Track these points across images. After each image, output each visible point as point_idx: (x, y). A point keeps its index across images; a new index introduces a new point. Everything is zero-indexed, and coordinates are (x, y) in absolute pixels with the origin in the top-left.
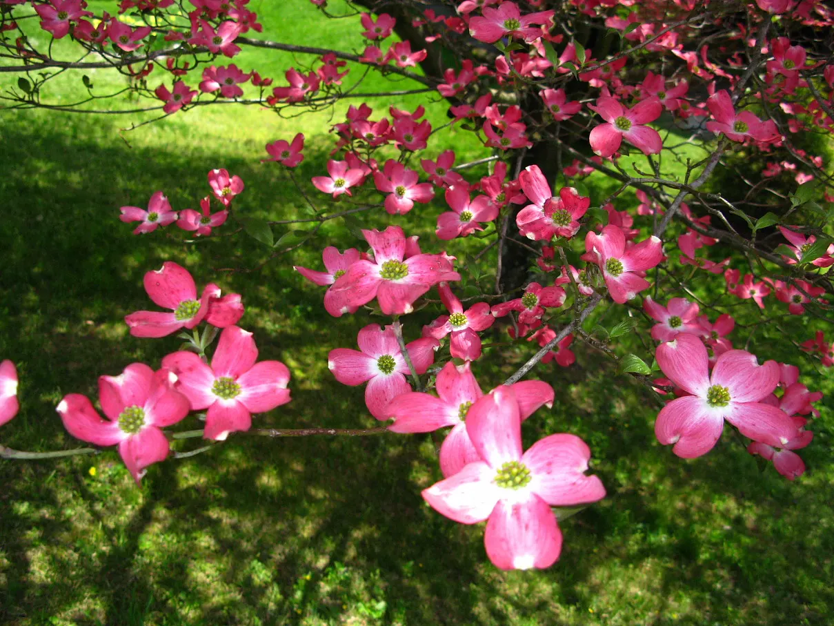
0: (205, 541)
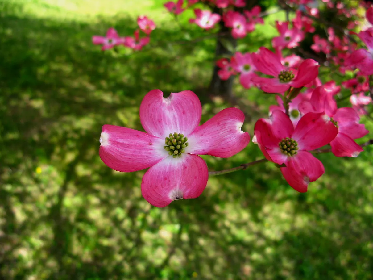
0: (94, 200)
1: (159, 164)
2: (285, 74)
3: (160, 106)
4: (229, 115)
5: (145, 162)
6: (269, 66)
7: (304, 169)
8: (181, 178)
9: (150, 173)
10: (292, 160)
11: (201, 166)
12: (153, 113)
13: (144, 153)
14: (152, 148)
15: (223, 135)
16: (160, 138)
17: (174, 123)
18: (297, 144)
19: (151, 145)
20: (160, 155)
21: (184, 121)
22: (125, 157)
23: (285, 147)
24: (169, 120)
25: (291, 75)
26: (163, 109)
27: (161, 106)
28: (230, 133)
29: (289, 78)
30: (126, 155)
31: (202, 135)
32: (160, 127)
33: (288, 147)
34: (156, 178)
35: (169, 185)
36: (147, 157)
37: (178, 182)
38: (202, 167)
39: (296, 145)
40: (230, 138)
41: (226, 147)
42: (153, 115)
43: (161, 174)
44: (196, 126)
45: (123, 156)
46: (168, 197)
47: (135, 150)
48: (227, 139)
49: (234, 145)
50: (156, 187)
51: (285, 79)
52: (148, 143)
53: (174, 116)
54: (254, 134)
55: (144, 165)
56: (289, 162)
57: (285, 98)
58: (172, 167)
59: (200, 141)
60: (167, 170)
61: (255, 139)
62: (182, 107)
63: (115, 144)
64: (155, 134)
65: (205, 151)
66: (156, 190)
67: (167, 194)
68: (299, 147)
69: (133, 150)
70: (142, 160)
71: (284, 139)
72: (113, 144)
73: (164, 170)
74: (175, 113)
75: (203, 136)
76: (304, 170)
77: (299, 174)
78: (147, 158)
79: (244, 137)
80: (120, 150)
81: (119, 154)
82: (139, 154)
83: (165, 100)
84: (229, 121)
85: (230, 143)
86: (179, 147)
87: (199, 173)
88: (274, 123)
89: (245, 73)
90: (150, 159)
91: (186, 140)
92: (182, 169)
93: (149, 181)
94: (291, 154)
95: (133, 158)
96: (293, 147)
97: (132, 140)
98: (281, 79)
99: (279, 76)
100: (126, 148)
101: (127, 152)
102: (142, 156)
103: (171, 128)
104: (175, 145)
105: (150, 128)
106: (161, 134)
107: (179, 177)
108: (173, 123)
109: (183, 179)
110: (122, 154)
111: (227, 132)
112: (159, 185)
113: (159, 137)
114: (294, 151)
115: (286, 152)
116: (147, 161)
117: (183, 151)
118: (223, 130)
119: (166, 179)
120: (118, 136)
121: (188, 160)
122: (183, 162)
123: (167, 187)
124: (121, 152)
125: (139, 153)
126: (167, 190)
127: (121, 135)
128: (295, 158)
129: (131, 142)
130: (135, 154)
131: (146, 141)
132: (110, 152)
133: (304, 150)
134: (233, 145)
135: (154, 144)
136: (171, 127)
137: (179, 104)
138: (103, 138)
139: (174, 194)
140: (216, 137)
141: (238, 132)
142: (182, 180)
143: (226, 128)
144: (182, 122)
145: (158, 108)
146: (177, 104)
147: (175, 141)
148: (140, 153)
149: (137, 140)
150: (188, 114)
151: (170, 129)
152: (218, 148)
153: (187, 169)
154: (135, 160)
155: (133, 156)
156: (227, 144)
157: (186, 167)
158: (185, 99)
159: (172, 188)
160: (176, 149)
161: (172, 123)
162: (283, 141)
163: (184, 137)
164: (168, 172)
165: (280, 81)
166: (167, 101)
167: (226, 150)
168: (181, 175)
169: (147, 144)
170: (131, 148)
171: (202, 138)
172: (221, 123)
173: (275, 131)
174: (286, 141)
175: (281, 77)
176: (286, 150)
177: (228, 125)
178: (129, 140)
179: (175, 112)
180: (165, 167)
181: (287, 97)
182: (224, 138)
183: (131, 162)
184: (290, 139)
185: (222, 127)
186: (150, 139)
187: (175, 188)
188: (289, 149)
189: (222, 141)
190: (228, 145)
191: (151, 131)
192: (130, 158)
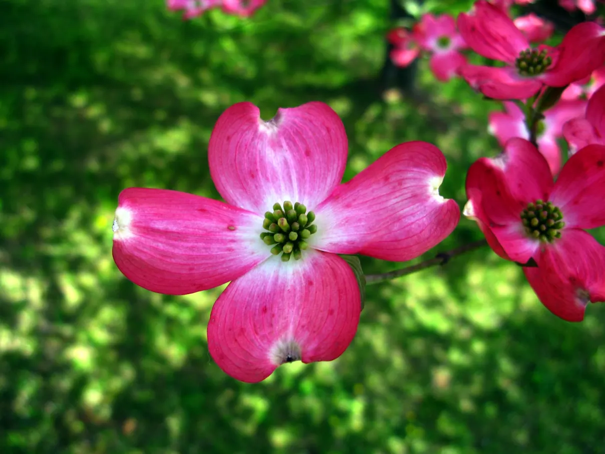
1: (249, 276)
2: (532, 58)
3: (253, 139)
4: (411, 159)
5: (220, 271)
6: (496, 40)
7: (577, 272)
8: (298, 309)
9: (230, 297)
10: (550, 250)
11: (344, 283)
12: (237, 157)
13: (216, 249)
14: (235, 236)
15: (396, 206)
16: (254, 213)
17: (286, 178)
18: (562, 214)
19: (234, 230)
20: (253, 253)
21: (307, 173)
22: (173, 261)
23: (536, 222)
24: (274, 172)
25: (543, 58)
26: (259, 146)
27: (256, 141)
28: (414, 203)
29: (539, 67)
30: (174, 258)
31: (348, 206)
32: (254, 187)
33: (542, 222)
34: (244, 309)
35: (271, 325)
36: (222, 260)
37: (292, 320)
38: (347, 285)
39: (560, 218)
40: (412, 215)
41: (403, 237)
42: (237, 162)
43: (255, 298)
44: (335, 184)
45: (168, 260)
46: (268, 358)
47: (196, 244)
48: (404, 217)
49: (423, 230)
50: (242, 331)
51: (532, 69)
52: (225, 226)
53: (286, 162)
54: (468, 198)
55: (217, 277)
56: (543, 253)
57: (531, 109)
58: (280, 281)
59: (344, 221)
60: (269, 289)
61: (469, 210)
62: (303, 140)
63: (147, 234)
64: (243, 205)
65: (355, 245)
66: (240, 340)
67: (266, 350)
68: (566, 222)
69: (190, 245)
70: (212, 266)
71: (532, 204)
72: (144, 233)
73: (262, 288)
74: (288, 155)
75: (350, 209)
76: (577, 274)
77: (567, 282)
78: (224, 262)
79: (445, 211)
80: (161, 246)
81: (158, 256)
82: (204, 252)
83: (265, 126)
84: (410, 175)
85: (413, 226)
86: (294, 236)
87: (340, 300)
88: (510, 168)
89: (441, 52)
90: (232, 264)
91: (310, 218)
92: (301, 288)
93: (228, 316)
94: (549, 238)
95: (190, 262)
96: (552, 222)
97: (187, 223)
98: (522, 69)
99: (519, 61)
100: (176, 240)
101: (176, 251)
102: (210, 257)
103: (278, 190)
104: (285, 229)
105: (231, 191)
106: (257, 202)
107: (295, 308)
108: (283, 178)
109: (305, 313)
110: (164, 255)
111: (406, 199)
112: (249, 327)
113: (252, 210)
114: (555, 232)
115: (537, 233)
116: (223, 268)
117: (303, 245)
118: (397, 194)
119: (265, 310)
120: (156, 215)
121: (315, 264)
122: (304, 270)
123: (267, 331)
124: (163, 251)
125: (204, 250)
126: (265, 341)
127: (162, 211)
128: (556, 247)
129: (185, 227)
130: (195, 253)
131: (223, 221)
132: (136, 253)
133: (577, 228)
134: (421, 232)
135: (240, 227)
136: (280, 186)
137: (298, 133)
138: (119, 221)
139: (281, 351)
140: (381, 212)
141: (431, 200)
142: (302, 316)
143: (405, 191)
144: (303, 176)
145: (248, 144)
146: (292, 133)
147: (285, 222)
148: (207, 252)
149: (198, 222)
150: (317, 156)
151: (277, 192)
152: (386, 238)
153: (313, 289)
154: (195, 267)
155: (190, 257)
156: (407, 229)
157: (310, 283)
158: (311, 121)
159: (278, 335)
160: (287, 240)
161: (281, 178)
162: (531, 209)
163: (306, 214)
164: (270, 294)
165: (520, 73)
166: (268, 128)
167: (404, 244)
168: (298, 303)
169: (223, 230)
170: (187, 241)
171: (347, 213)
172: (393, 179)
173: (513, 186)
174: (538, 208)
175: (524, 64)
176: (538, 228)
177: (409, 184)
178: (179, 221)
179: (288, 152)
180: (265, 282)
181: (535, 106)
182: (398, 214)
183: (188, 272)
184: (545, 204)
185: (394, 187)
186: (231, 216)
187: (283, 336)
188: (544, 228)
189: (394, 222)
190: (408, 232)
191: (235, 198)
192: (185, 262)
